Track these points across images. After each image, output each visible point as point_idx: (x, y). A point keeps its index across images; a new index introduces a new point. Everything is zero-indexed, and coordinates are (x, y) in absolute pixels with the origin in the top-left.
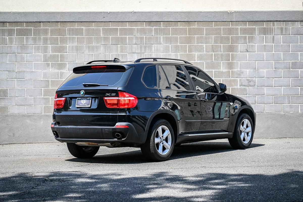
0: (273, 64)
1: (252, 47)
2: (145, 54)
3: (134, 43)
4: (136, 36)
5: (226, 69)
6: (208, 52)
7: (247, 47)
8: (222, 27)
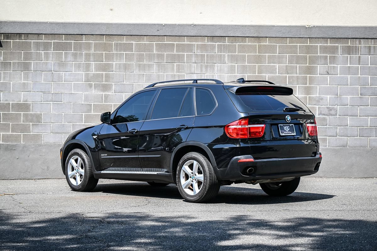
0: (358, 90)
1: (334, 69)
2: (206, 74)
3: (194, 61)
4: (196, 53)
5: (302, 94)
6: (281, 74)
7: (328, 69)
8: (298, 44)
